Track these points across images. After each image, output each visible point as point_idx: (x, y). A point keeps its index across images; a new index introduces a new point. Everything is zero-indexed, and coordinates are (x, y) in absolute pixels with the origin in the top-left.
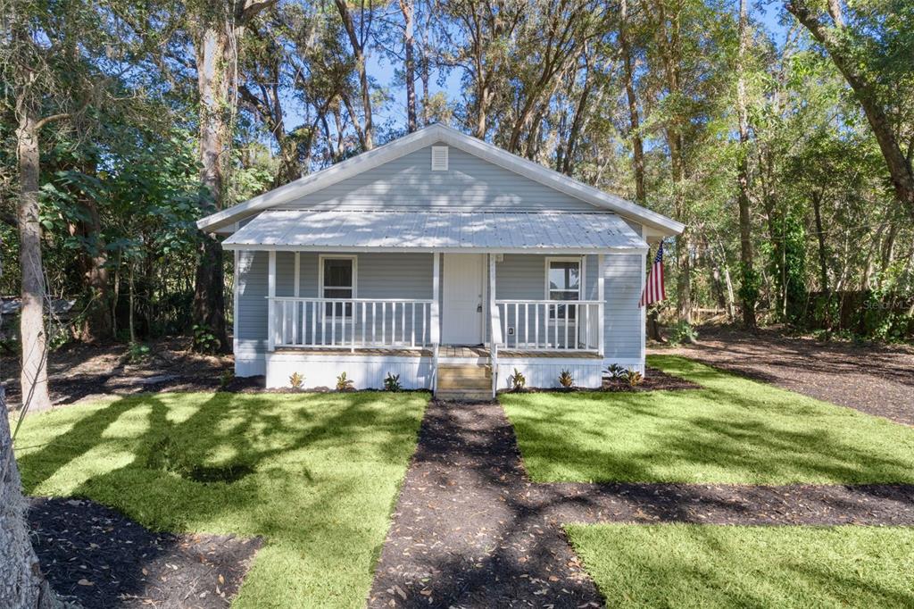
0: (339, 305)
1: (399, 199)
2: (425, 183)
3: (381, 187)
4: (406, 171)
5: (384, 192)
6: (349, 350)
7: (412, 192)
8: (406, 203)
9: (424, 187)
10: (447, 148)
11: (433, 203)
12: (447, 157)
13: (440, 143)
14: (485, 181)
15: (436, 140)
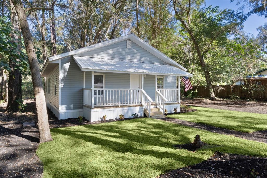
0: (99, 91)
1: (116, 56)
2: (124, 51)
3: (111, 51)
4: (119, 47)
5: (112, 53)
6: (118, 106)
7: (120, 54)
8: (119, 57)
9: (124, 53)
10: (131, 41)
11: (126, 58)
12: (131, 44)
13: (129, 40)
14: (139, 52)
15: (128, 39)
